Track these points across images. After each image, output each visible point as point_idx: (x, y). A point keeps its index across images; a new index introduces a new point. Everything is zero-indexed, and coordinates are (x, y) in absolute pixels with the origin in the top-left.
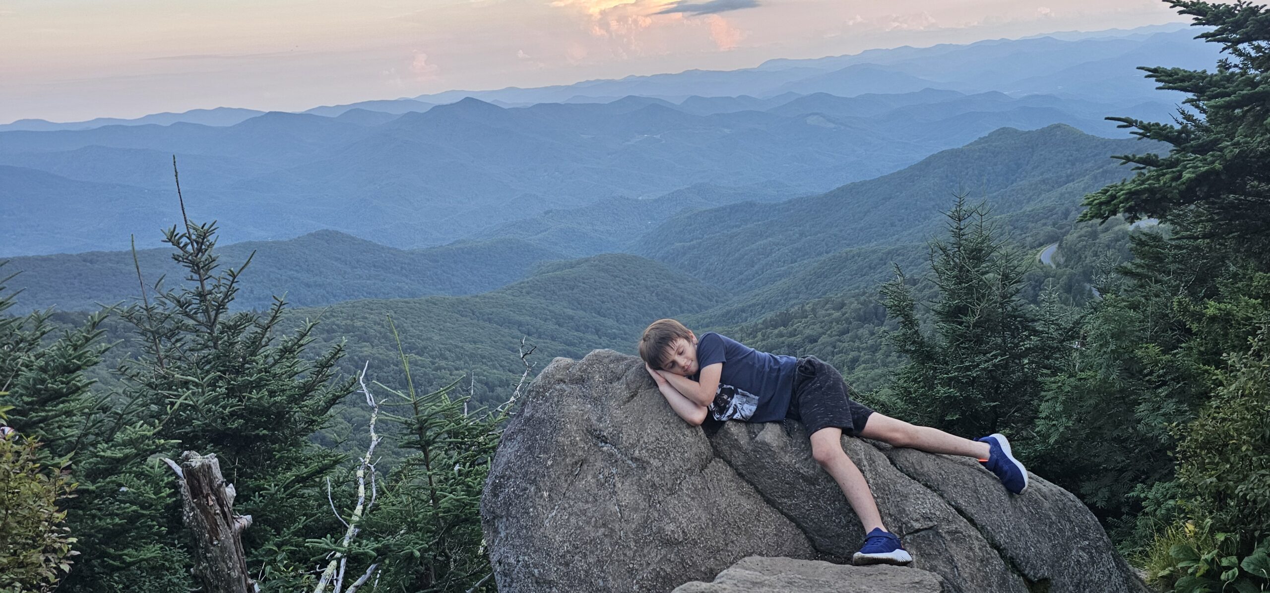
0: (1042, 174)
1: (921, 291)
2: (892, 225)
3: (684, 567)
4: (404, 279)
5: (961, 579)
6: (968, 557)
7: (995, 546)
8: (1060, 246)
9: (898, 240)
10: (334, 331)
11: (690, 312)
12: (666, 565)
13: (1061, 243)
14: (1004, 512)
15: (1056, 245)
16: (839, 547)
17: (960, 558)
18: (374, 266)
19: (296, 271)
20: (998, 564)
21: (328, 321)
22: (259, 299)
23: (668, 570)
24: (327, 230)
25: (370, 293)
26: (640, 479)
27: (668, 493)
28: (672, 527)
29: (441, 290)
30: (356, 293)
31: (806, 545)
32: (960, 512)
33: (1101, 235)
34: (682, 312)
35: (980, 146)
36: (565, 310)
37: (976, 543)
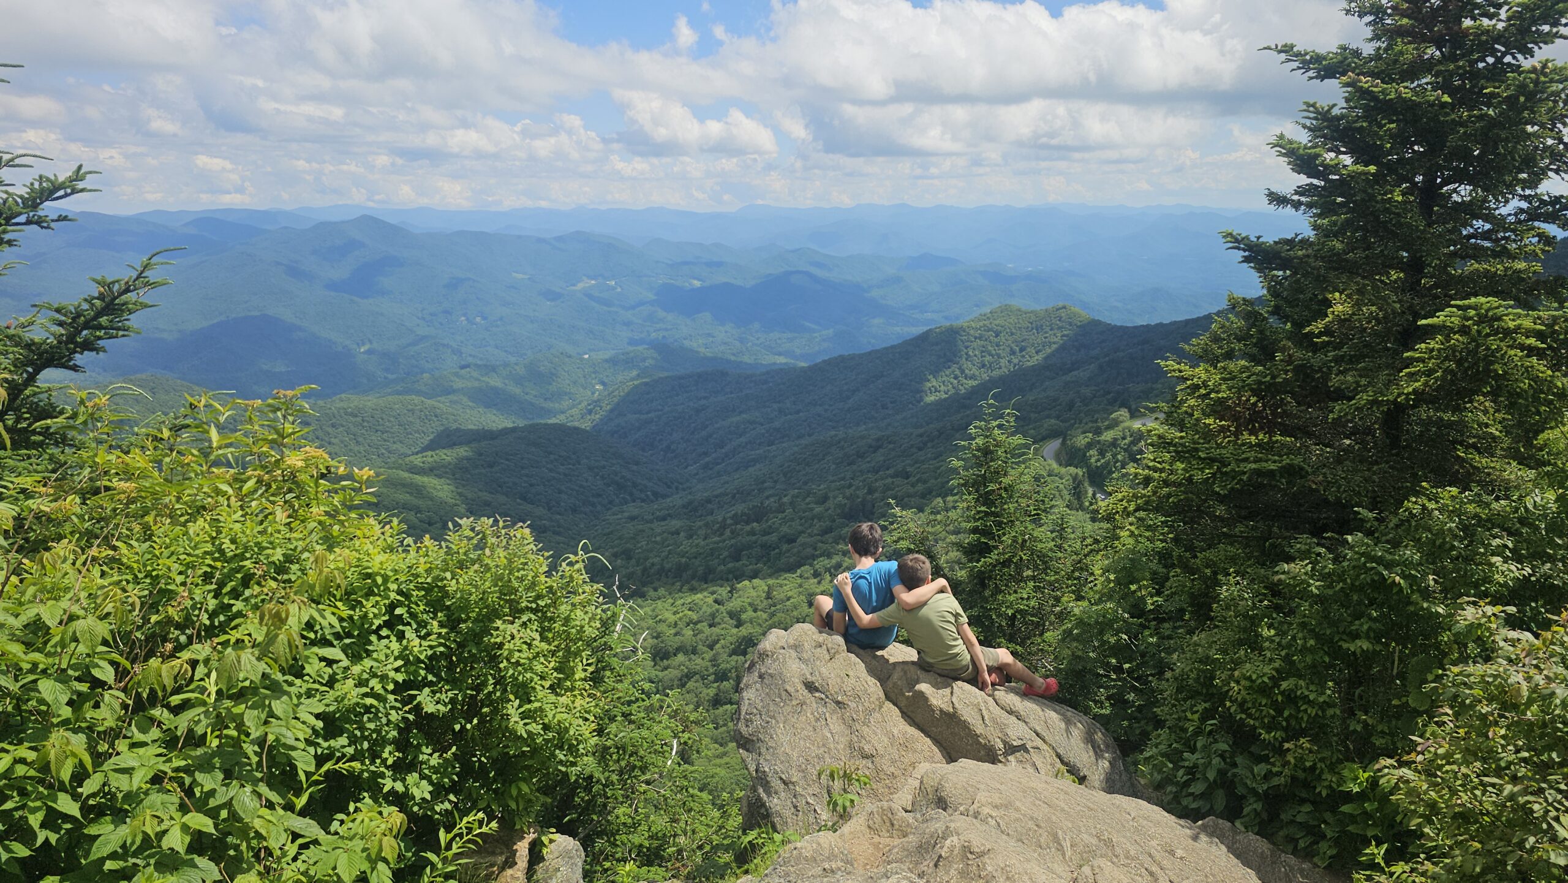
1: (913, 486)
2: (884, 407)
7: (1058, 756)
8: (1063, 441)
9: (889, 425)
11: (643, 501)
13: (1064, 438)
15: (1060, 440)
33: (1107, 432)
35: (980, 323)
36: (480, 494)
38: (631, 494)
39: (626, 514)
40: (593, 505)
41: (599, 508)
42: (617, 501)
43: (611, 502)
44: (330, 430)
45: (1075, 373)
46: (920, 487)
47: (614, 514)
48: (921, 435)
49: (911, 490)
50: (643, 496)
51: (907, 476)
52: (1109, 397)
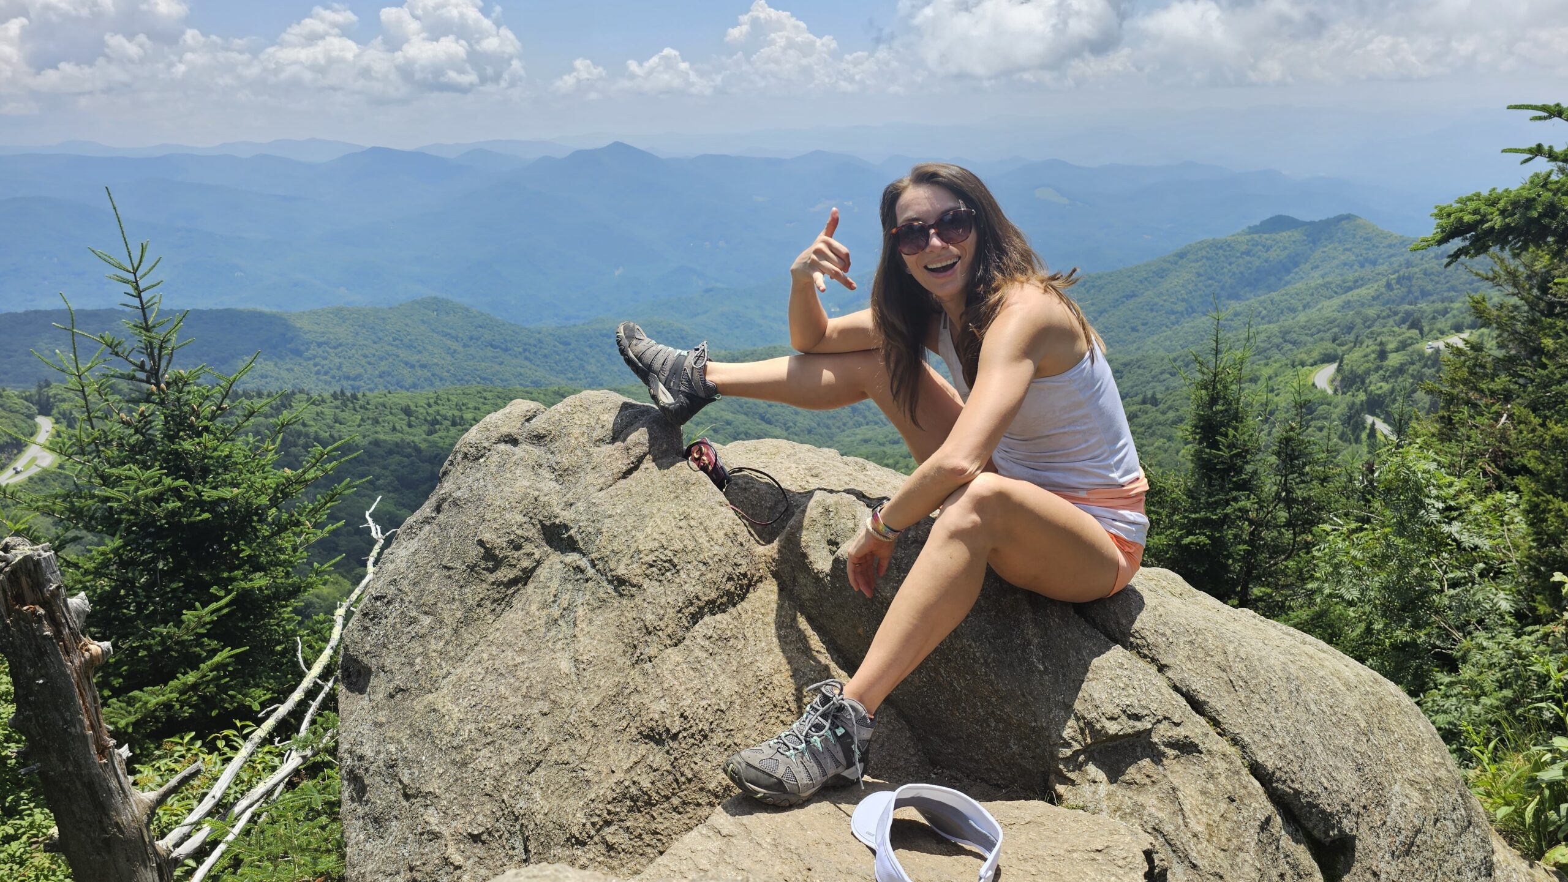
0: (1323, 277)
1: (1164, 413)
2: (1134, 329)
3: (676, 780)
4: (527, 363)
5: (1189, 835)
6: (1204, 793)
7: (1256, 770)
8: (1340, 365)
9: (1139, 349)
10: (438, 423)
11: (876, 423)
12: (644, 776)
13: (1341, 362)
14: (1276, 711)
15: (1335, 365)
16: (972, 759)
17: (1190, 796)
18: (492, 346)
19: (397, 346)
20: (1261, 806)
21: (430, 411)
22: (348, 378)
23: (646, 784)
24: (435, 298)
25: (484, 379)
26: (622, 615)
27: (669, 642)
28: (662, 706)
29: (571, 379)
30: (467, 378)
31: (912, 751)
32: (1197, 706)
33: (1391, 356)
34: (867, 424)
35: (1248, 237)
36: (723, 413)
37: (1222, 766)
38: (865, 417)
39: (859, 437)
40: (828, 427)
41: (834, 430)
42: (851, 423)
43: (844, 425)
44: (588, 350)
45: (1356, 291)
46: (1171, 415)
47: (848, 436)
48: (1175, 360)
49: (1161, 418)
50: (876, 419)
51: (1154, 402)
52: (1397, 318)
